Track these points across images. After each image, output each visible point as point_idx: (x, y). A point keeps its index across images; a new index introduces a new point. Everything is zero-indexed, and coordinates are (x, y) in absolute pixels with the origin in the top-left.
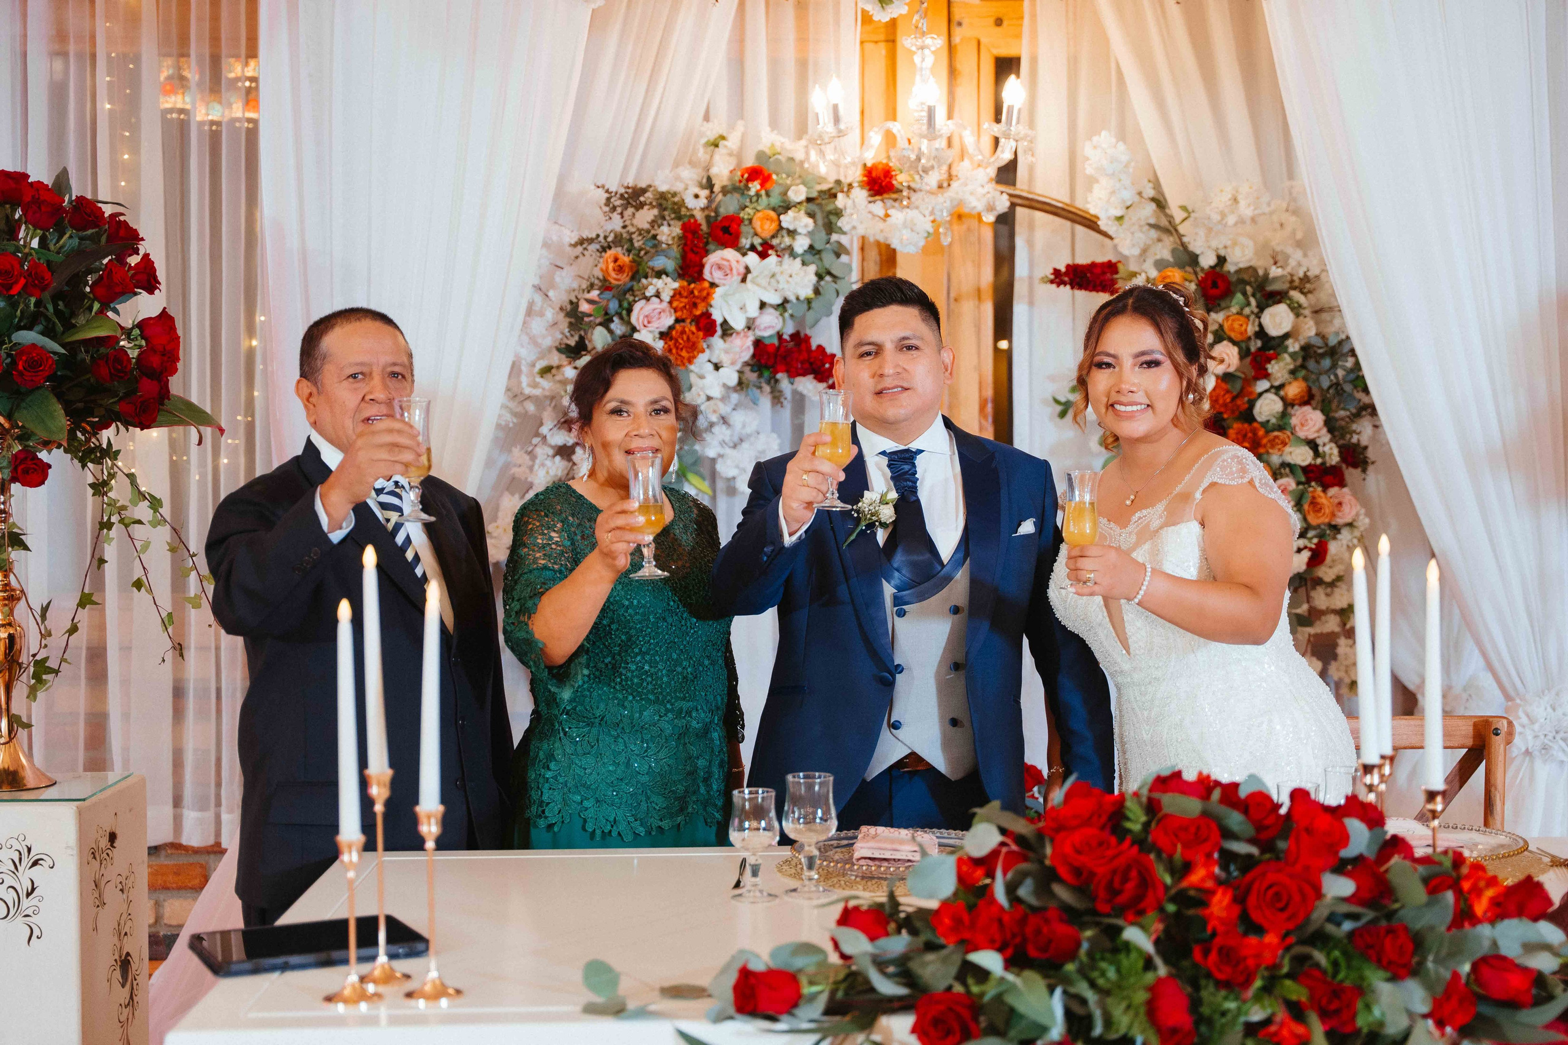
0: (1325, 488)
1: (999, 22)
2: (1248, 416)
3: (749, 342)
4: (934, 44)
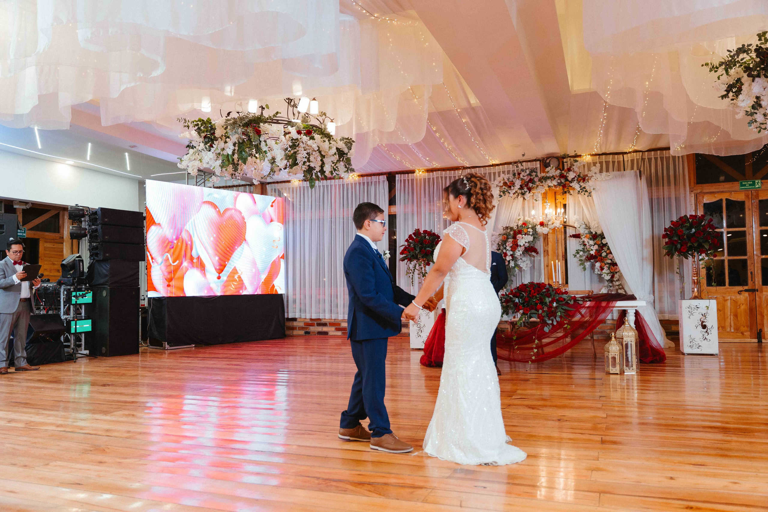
0: (614, 266)
1: (563, 199)
2: (601, 255)
3: (524, 247)
4: (549, 204)
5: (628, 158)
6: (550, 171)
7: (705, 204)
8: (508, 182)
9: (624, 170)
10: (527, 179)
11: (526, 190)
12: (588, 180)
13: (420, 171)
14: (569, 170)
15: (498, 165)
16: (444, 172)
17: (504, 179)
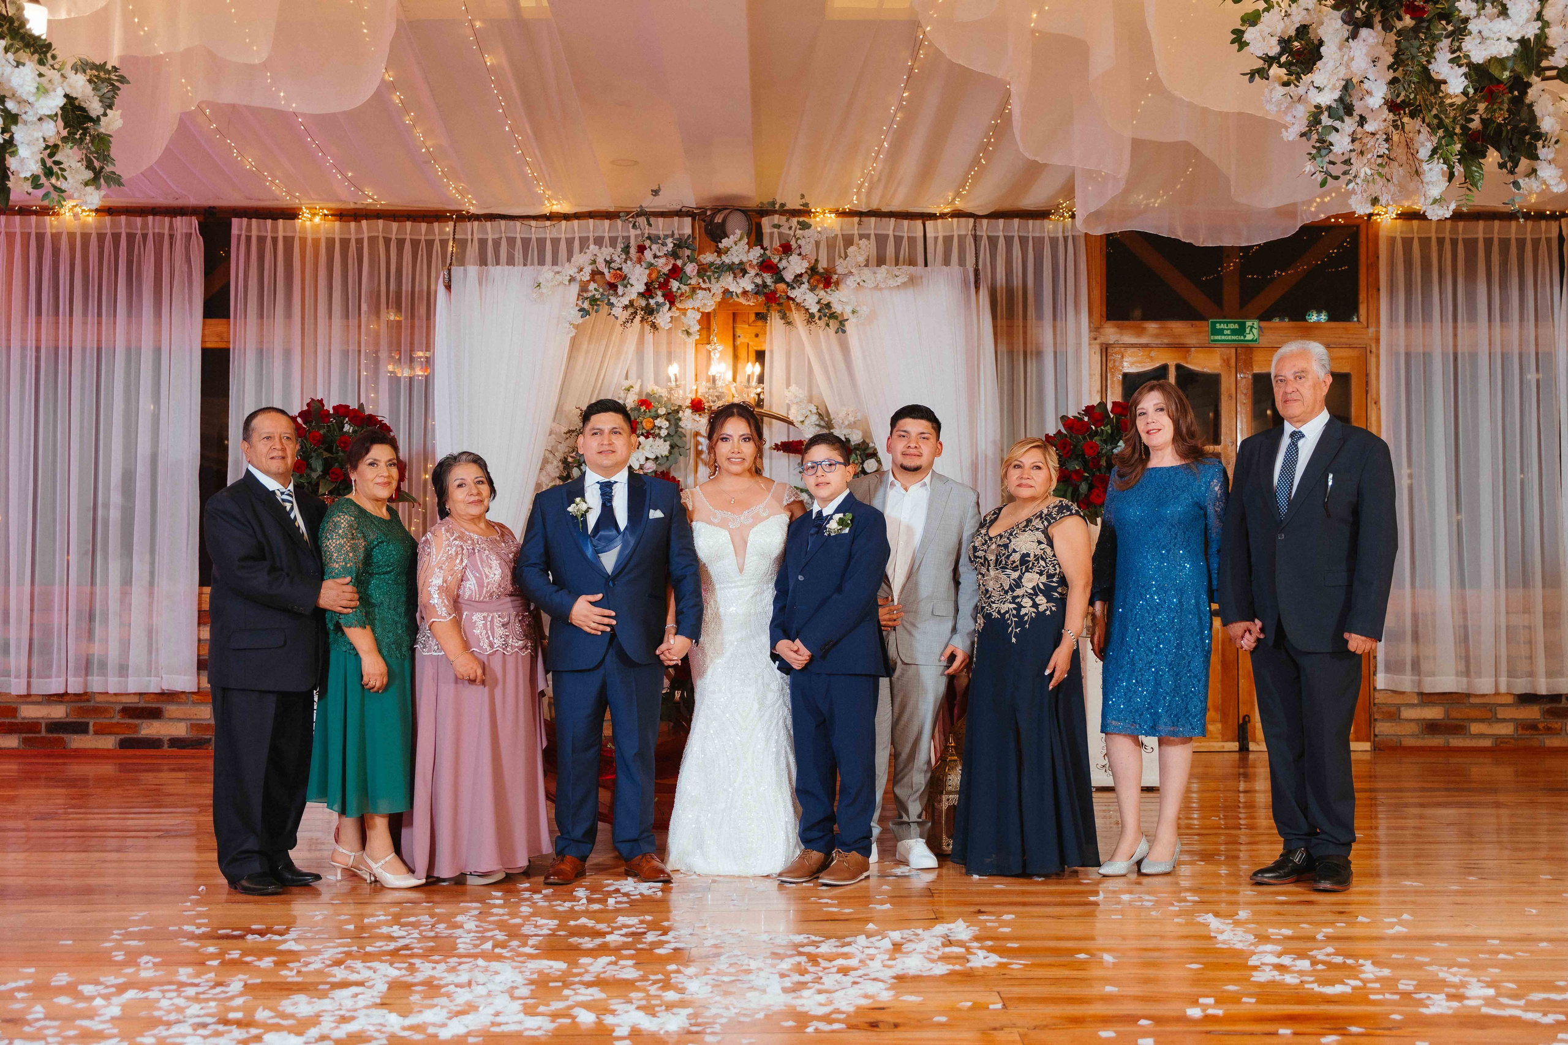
1: (757, 336)
4: (720, 348)
5: (936, 230)
6: (735, 248)
7: (1125, 375)
8: (606, 271)
9: (926, 265)
10: (664, 265)
11: (660, 299)
12: (837, 283)
13: (314, 215)
14: (786, 249)
15: (566, 217)
16: (395, 225)
17: (594, 262)
